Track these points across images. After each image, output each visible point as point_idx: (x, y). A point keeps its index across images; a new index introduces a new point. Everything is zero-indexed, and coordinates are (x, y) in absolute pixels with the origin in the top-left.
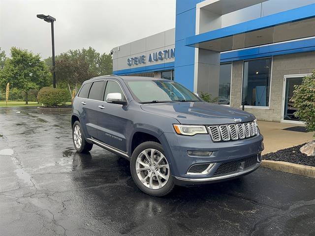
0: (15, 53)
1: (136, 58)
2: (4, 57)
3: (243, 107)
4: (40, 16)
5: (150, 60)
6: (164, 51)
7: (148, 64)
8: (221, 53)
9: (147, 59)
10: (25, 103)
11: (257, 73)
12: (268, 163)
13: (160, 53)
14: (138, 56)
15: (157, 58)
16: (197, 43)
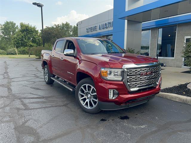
0: (22, 25)
1: (91, 28)
2: (18, 29)
3: (157, 58)
4: (34, 4)
5: (100, 29)
6: (108, 23)
7: (99, 31)
8: (142, 23)
9: (98, 28)
10: (28, 56)
11: (169, 36)
12: (163, 94)
13: (106, 24)
14: (92, 26)
15: (104, 27)
16: (126, 17)
